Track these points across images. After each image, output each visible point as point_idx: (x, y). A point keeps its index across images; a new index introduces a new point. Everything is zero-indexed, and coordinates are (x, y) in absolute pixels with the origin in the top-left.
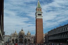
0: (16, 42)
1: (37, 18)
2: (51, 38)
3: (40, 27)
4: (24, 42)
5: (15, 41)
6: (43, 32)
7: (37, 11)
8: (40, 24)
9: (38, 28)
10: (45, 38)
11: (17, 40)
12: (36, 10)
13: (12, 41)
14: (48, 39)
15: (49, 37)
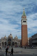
0: (6, 45)
1: (22, 24)
2: (34, 42)
3: (25, 32)
4: (11, 44)
5: (4, 44)
6: (27, 36)
7: (23, 19)
8: (25, 29)
9: (23, 32)
10: (29, 41)
11: (6, 43)
12: (22, 17)
13: (2, 44)
14: (32, 42)
15: (32, 40)
